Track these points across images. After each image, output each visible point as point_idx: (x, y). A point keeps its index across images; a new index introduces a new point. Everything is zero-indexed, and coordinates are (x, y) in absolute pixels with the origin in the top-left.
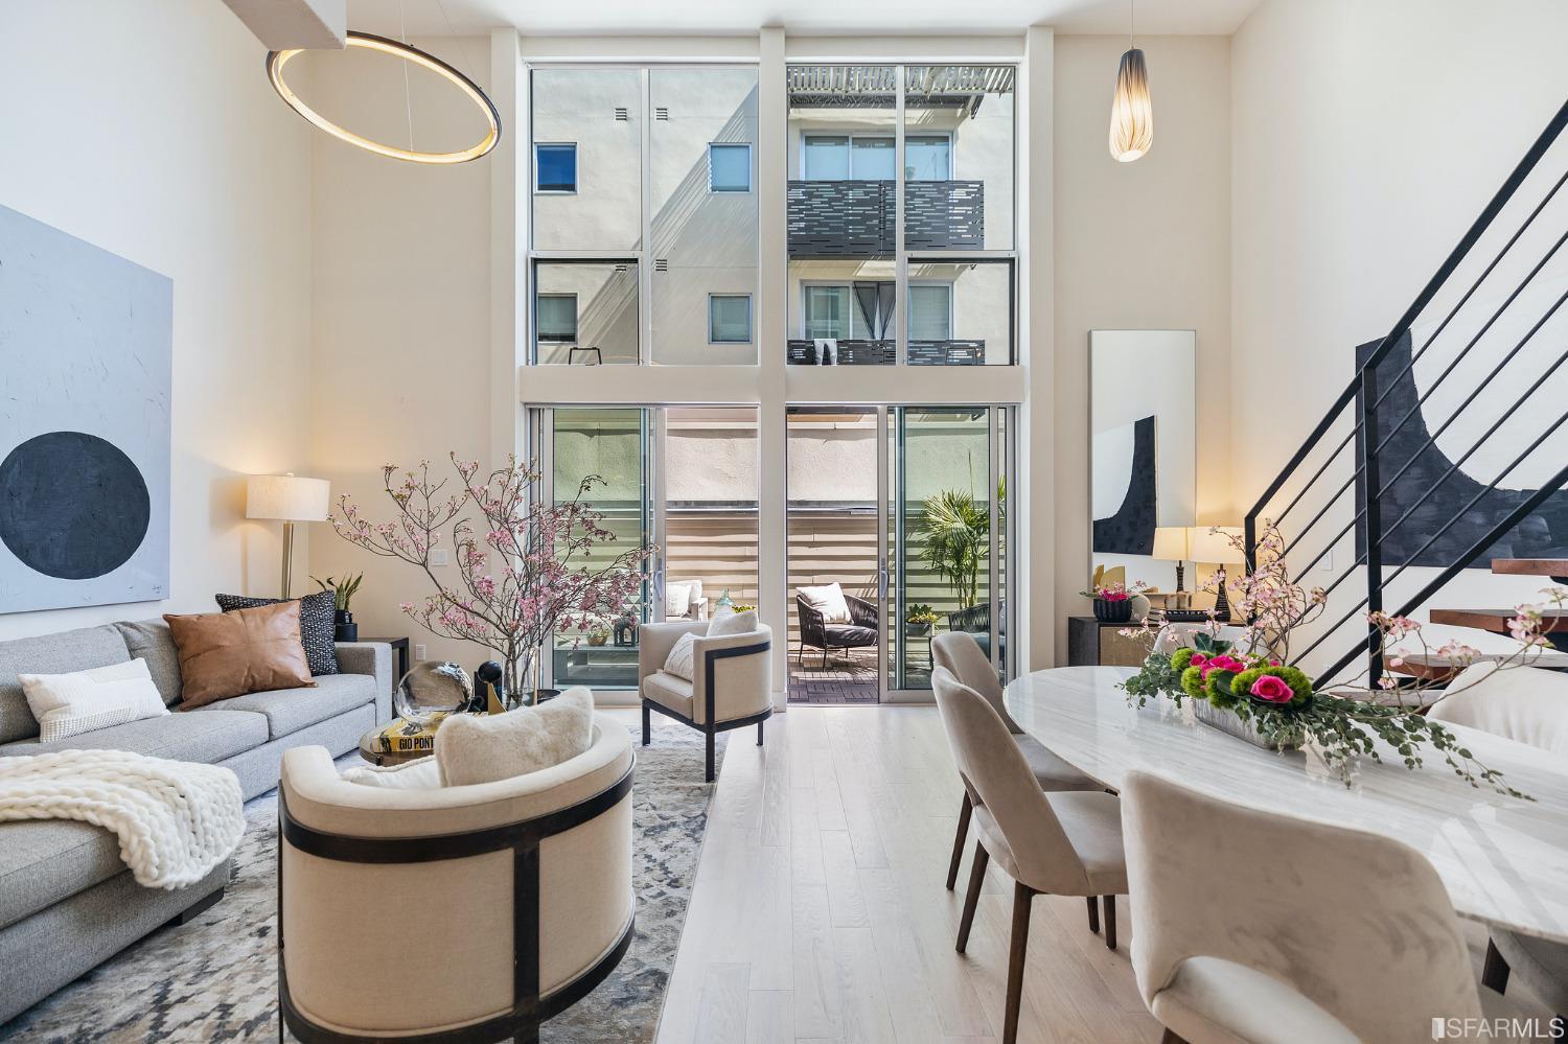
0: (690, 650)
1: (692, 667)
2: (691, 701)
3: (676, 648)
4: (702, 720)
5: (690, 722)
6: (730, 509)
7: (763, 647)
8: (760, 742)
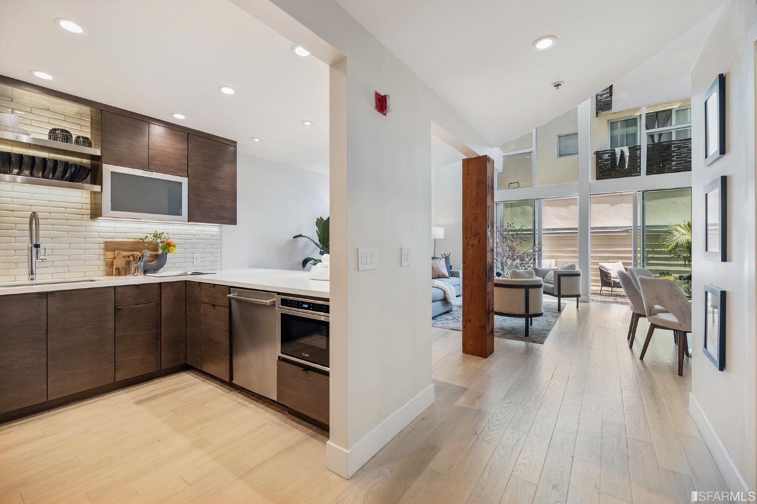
0: (553, 275)
1: (553, 279)
2: (553, 288)
3: (547, 275)
4: (556, 293)
5: (552, 295)
6: (568, 231)
7: (578, 275)
8: (577, 307)
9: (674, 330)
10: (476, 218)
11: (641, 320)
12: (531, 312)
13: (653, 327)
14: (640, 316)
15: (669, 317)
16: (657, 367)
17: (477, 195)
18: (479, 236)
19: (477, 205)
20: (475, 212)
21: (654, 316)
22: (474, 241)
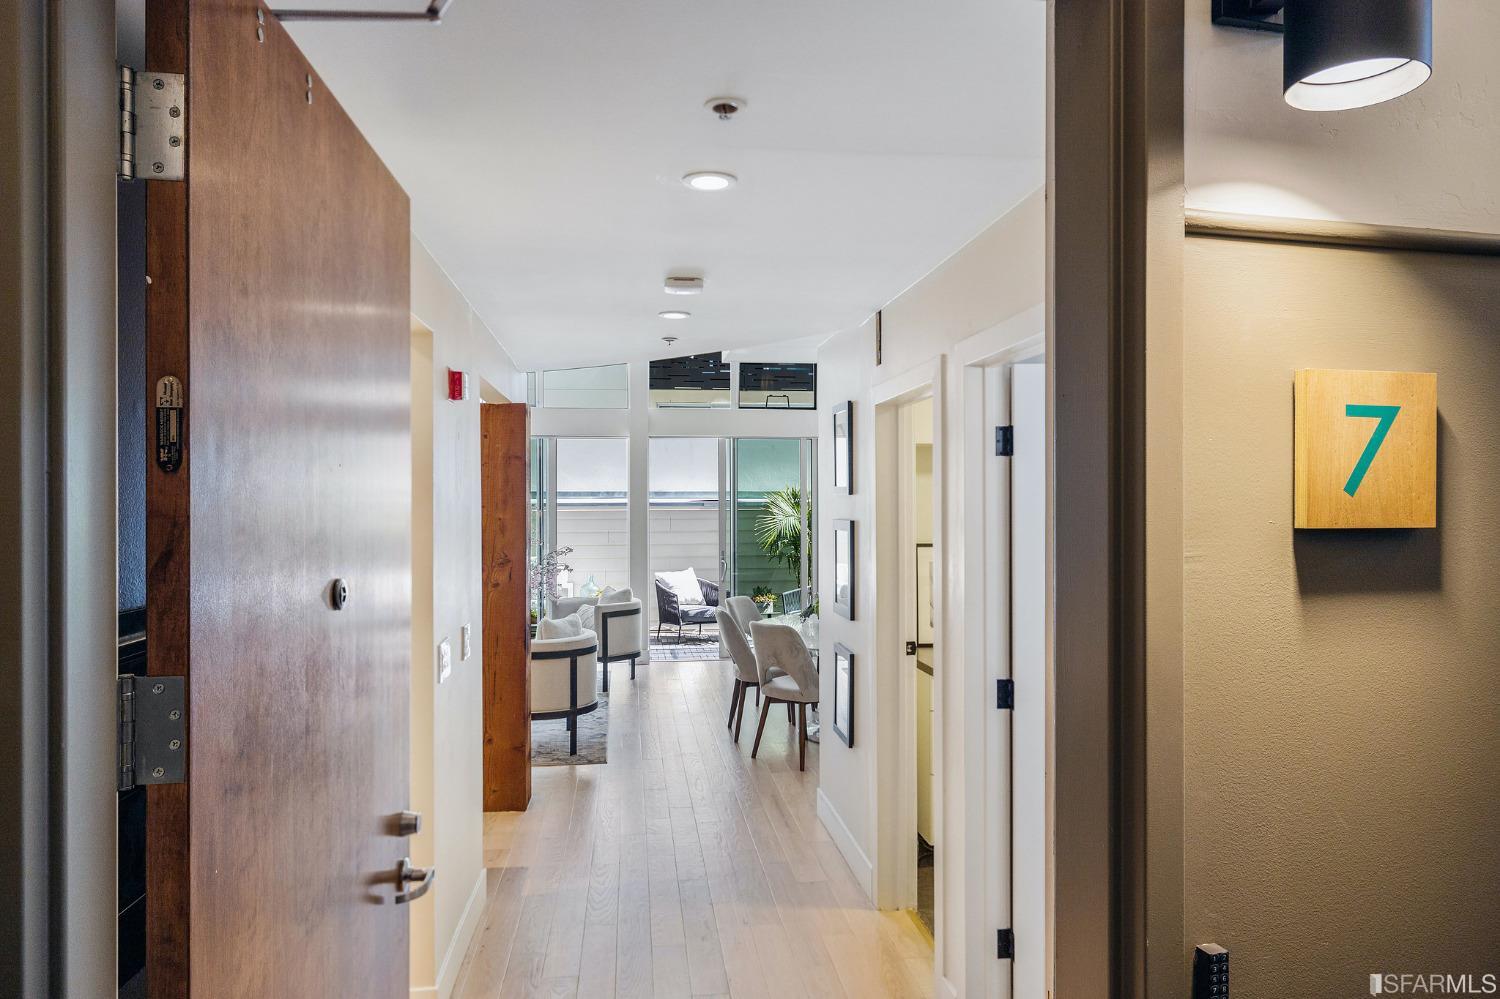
1: (593, 623)
8: (633, 677)
9: (787, 702)
10: (503, 530)
11: (751, 692)
12: (580, 704)
13: (769, 700)
14: (748, 684)
15: (786, 683)
16: (773, 767)
17: (506, 481)
18: (510, 565)
19: (505, 502)
20: (501, 516)
21: (769, 685)
22: (501, 577)
